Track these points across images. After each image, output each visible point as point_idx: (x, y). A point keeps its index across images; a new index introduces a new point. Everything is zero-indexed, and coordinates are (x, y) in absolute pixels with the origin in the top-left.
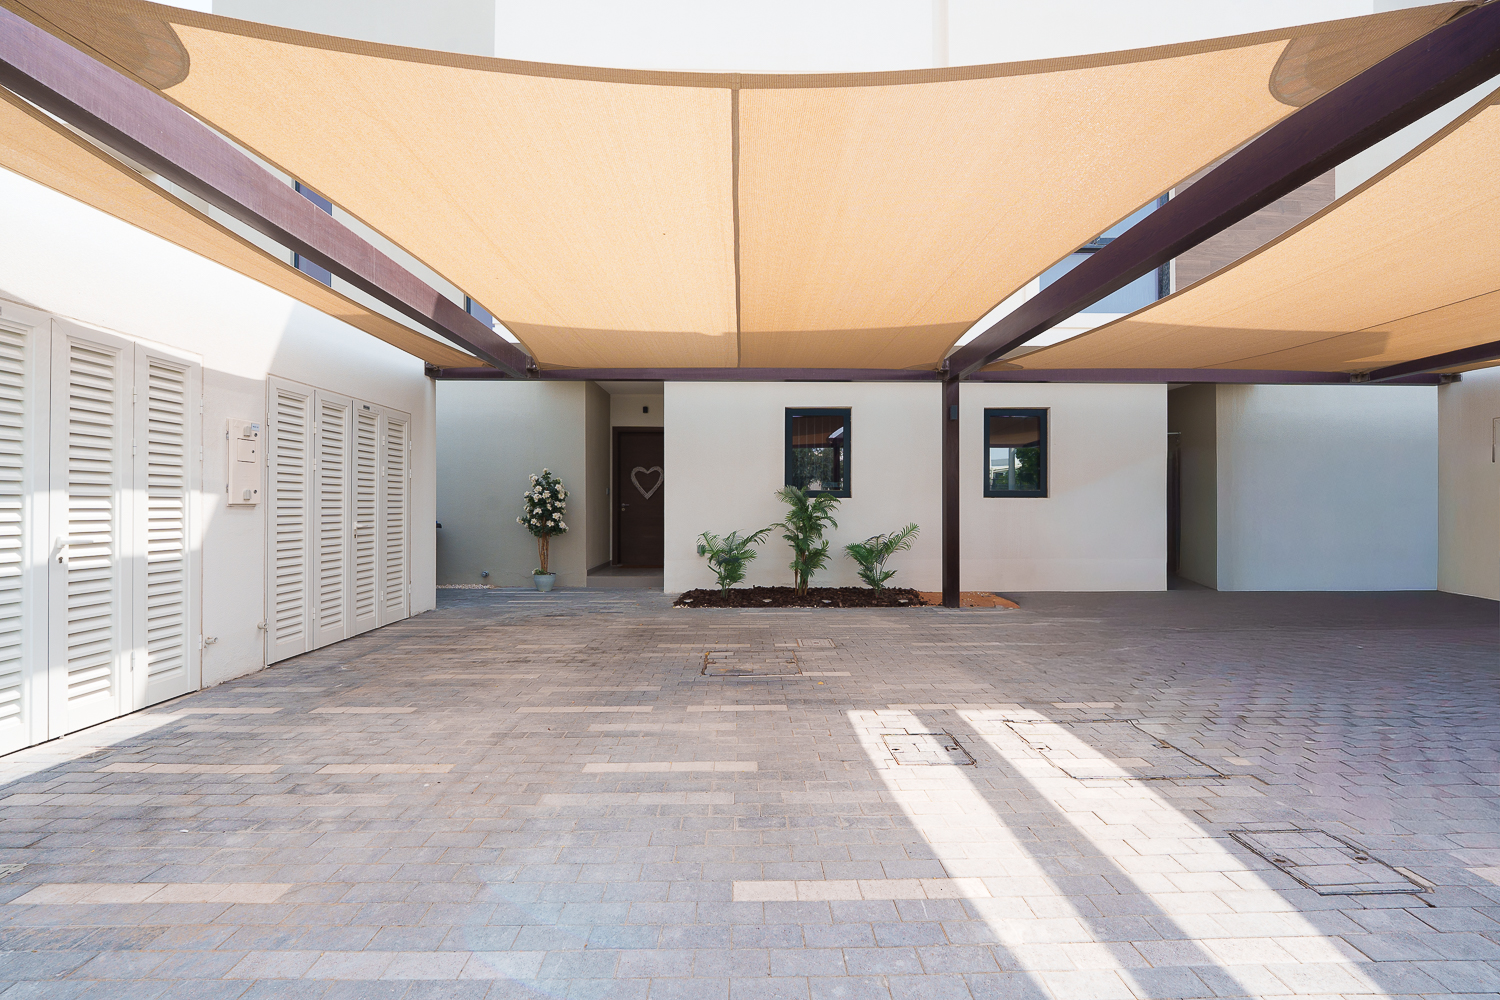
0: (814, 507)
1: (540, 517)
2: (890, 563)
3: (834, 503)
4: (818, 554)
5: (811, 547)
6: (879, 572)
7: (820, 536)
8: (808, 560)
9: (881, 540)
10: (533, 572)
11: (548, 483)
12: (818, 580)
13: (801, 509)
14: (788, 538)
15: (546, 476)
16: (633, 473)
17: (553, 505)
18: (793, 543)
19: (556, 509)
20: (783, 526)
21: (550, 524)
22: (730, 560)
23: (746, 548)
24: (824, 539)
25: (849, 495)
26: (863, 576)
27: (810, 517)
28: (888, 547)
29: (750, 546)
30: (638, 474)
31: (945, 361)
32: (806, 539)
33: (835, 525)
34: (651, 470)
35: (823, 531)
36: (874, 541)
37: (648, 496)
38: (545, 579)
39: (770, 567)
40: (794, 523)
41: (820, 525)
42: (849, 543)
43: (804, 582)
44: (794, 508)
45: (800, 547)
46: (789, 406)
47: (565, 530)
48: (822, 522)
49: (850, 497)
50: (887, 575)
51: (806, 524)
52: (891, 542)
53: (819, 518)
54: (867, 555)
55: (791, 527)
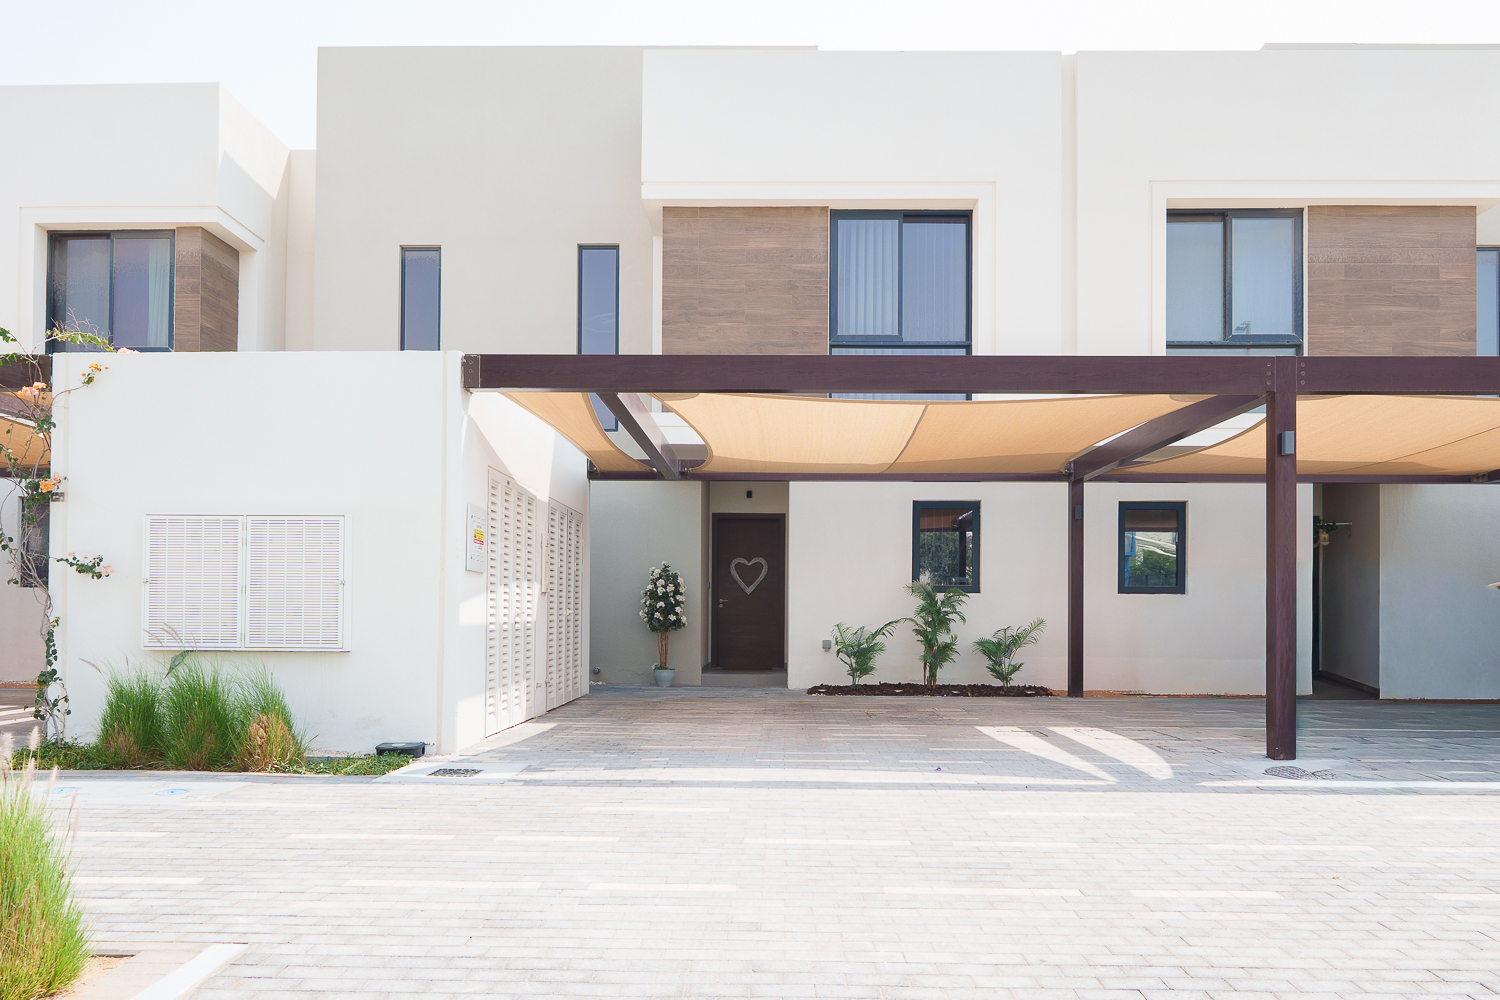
0: (943, 603)
1: (663, 611)
2: (1018, 656)
3: (963, 598)
4: (947, 648)
5: (940, 642)
6: (1007, 665)
7: (948, 631)
8: (937, 654)
9: (1009, 633)
10: (653, 667)
11: (669, 576)
12: (946, 675)
13: (930, 604)
14: (918, 632)
15: (665, 569)
16: (733, 565)
17: (675, 599)
18: (921, 638)
19: (678, 603)
20: (912, 620)
21: (672, 618)
22: (861, 654)
23: (875, 642)
24: (952, 633)
25: (976, 589)
26: (992, 670)
27: (939, 612)
28: (1016, 641)
29: (879, 639)
30: (739, 567)
31: (1070, 463)
32: (934, 632)
33: (964, 620)
34: (753, 561)
35: (952, 625)
36: (1001, 635)
37: (749, 590)
38: (665, 674)
39: (899, 660)
40: (923, 618)
41: (949, 620)
42: (976, 640)
43: (933, 676)
44: (923, 602)
45: (929, 641)
46: (916, 499)
47: (684, 624)
48: (950, 616)
49: (979, 592)
50: (1016, 669)
51: (935, 618)
52: (1019, 638)
53: (947, 613)
54: (996, 650)
55: (920, 621)
